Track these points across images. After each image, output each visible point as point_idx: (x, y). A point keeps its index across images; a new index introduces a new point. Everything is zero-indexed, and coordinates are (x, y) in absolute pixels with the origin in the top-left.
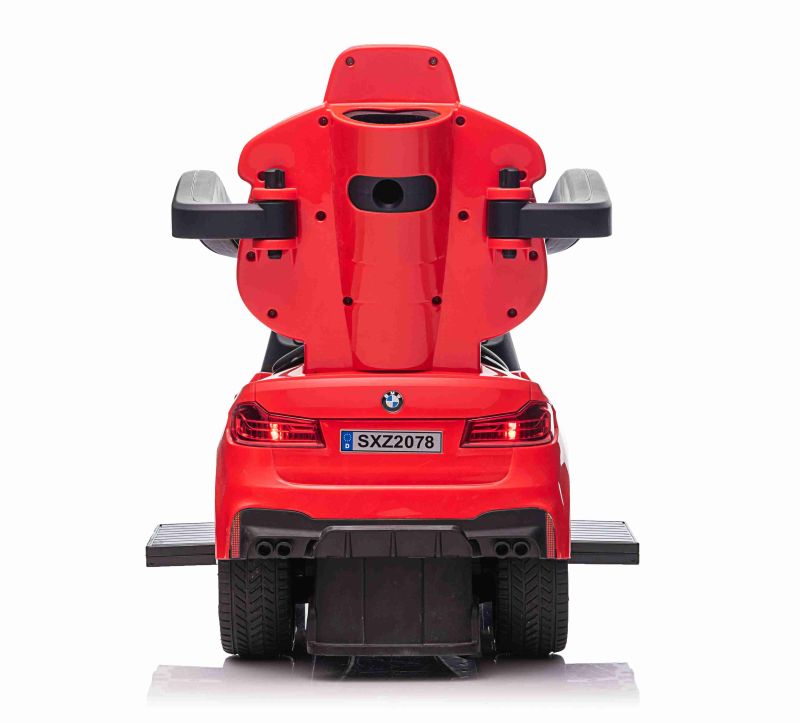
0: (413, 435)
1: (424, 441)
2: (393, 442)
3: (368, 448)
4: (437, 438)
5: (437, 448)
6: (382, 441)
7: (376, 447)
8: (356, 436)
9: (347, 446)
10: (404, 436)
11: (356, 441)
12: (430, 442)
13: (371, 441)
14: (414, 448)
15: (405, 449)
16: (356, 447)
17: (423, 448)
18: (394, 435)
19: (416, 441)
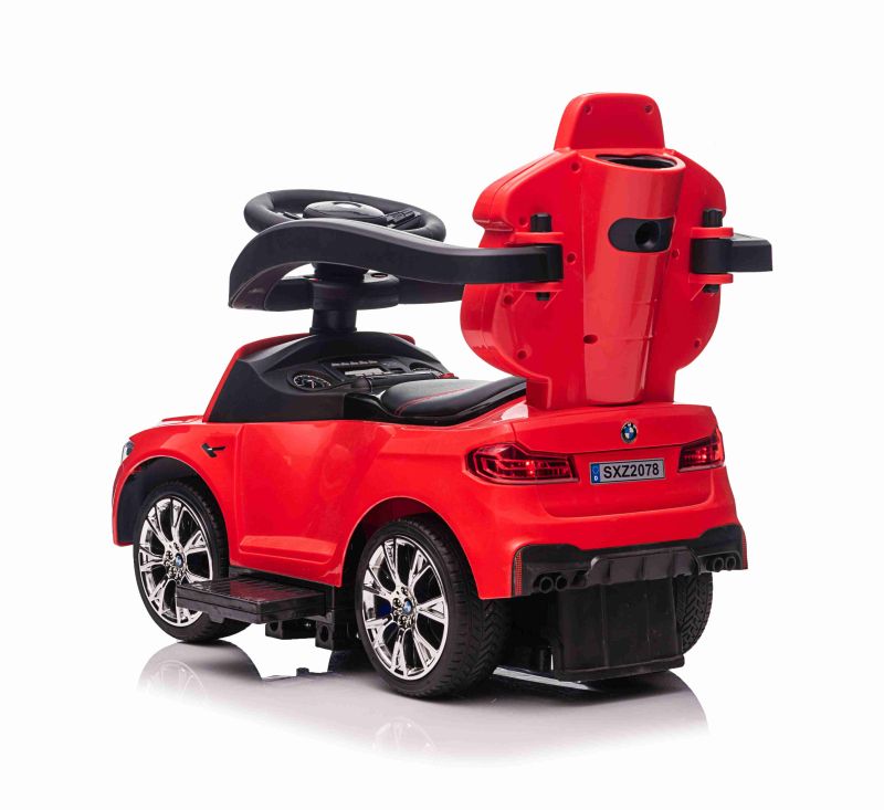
0: (644, 464)
1: (652, 469)
2: (629, 472)
3: (612, 479)
4: (660, 464)
5: (661, 475)
6: (621, 472)
7: (618, 478)
8: (602, 467)
9: (596, 478)
10: (637, 464)
11: (602, 473)
12: (656, 468)
13: (613, 472)
14: (645, 476)
15: (639, 477)
16: (603, 479)
17: (652, 476)
18: (630, 465)
19: (646, 468)
